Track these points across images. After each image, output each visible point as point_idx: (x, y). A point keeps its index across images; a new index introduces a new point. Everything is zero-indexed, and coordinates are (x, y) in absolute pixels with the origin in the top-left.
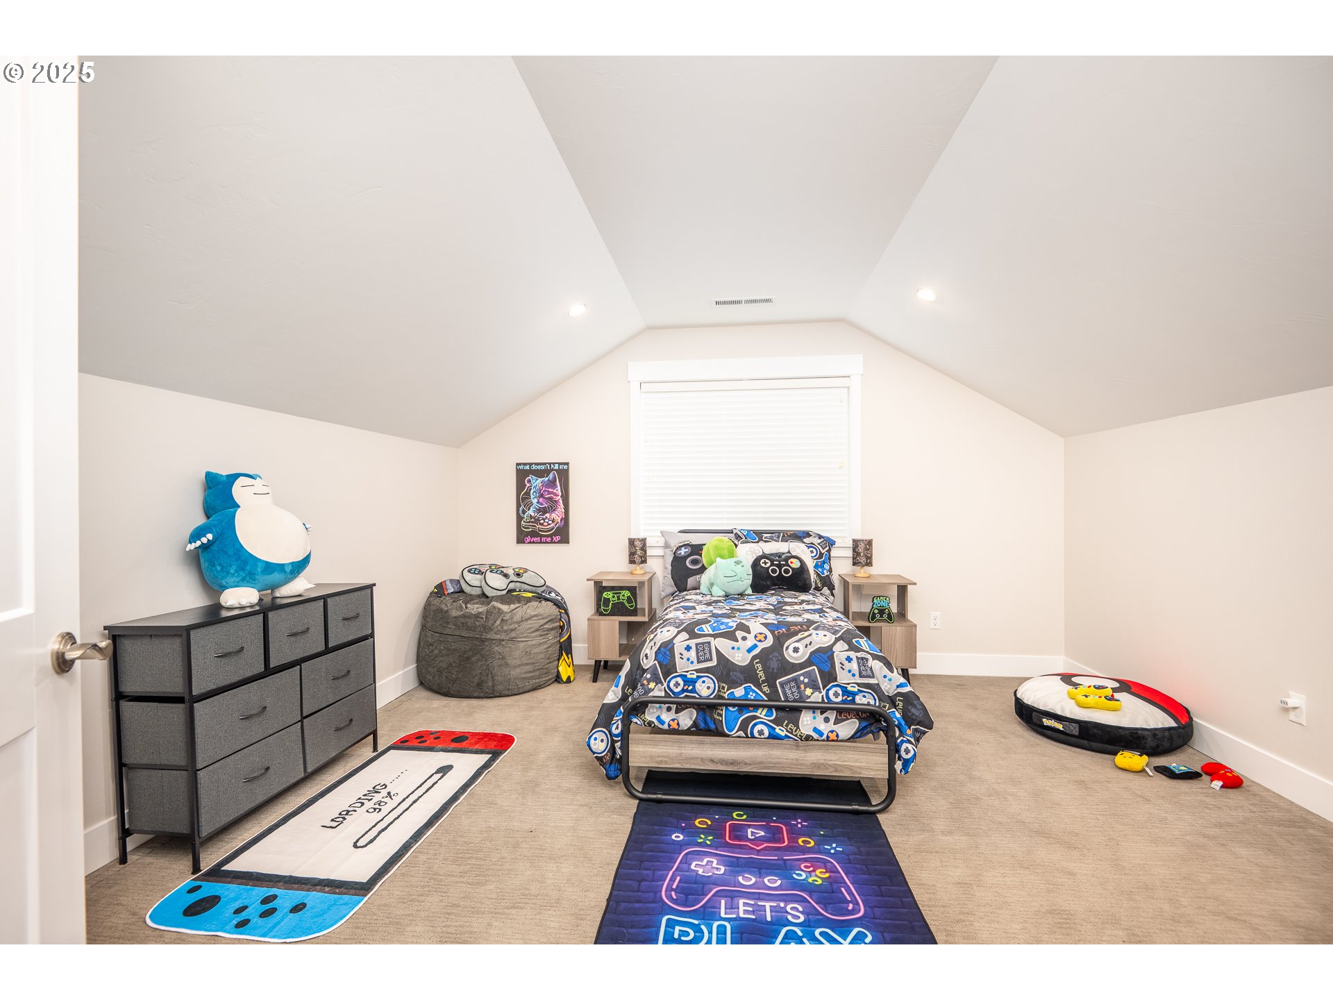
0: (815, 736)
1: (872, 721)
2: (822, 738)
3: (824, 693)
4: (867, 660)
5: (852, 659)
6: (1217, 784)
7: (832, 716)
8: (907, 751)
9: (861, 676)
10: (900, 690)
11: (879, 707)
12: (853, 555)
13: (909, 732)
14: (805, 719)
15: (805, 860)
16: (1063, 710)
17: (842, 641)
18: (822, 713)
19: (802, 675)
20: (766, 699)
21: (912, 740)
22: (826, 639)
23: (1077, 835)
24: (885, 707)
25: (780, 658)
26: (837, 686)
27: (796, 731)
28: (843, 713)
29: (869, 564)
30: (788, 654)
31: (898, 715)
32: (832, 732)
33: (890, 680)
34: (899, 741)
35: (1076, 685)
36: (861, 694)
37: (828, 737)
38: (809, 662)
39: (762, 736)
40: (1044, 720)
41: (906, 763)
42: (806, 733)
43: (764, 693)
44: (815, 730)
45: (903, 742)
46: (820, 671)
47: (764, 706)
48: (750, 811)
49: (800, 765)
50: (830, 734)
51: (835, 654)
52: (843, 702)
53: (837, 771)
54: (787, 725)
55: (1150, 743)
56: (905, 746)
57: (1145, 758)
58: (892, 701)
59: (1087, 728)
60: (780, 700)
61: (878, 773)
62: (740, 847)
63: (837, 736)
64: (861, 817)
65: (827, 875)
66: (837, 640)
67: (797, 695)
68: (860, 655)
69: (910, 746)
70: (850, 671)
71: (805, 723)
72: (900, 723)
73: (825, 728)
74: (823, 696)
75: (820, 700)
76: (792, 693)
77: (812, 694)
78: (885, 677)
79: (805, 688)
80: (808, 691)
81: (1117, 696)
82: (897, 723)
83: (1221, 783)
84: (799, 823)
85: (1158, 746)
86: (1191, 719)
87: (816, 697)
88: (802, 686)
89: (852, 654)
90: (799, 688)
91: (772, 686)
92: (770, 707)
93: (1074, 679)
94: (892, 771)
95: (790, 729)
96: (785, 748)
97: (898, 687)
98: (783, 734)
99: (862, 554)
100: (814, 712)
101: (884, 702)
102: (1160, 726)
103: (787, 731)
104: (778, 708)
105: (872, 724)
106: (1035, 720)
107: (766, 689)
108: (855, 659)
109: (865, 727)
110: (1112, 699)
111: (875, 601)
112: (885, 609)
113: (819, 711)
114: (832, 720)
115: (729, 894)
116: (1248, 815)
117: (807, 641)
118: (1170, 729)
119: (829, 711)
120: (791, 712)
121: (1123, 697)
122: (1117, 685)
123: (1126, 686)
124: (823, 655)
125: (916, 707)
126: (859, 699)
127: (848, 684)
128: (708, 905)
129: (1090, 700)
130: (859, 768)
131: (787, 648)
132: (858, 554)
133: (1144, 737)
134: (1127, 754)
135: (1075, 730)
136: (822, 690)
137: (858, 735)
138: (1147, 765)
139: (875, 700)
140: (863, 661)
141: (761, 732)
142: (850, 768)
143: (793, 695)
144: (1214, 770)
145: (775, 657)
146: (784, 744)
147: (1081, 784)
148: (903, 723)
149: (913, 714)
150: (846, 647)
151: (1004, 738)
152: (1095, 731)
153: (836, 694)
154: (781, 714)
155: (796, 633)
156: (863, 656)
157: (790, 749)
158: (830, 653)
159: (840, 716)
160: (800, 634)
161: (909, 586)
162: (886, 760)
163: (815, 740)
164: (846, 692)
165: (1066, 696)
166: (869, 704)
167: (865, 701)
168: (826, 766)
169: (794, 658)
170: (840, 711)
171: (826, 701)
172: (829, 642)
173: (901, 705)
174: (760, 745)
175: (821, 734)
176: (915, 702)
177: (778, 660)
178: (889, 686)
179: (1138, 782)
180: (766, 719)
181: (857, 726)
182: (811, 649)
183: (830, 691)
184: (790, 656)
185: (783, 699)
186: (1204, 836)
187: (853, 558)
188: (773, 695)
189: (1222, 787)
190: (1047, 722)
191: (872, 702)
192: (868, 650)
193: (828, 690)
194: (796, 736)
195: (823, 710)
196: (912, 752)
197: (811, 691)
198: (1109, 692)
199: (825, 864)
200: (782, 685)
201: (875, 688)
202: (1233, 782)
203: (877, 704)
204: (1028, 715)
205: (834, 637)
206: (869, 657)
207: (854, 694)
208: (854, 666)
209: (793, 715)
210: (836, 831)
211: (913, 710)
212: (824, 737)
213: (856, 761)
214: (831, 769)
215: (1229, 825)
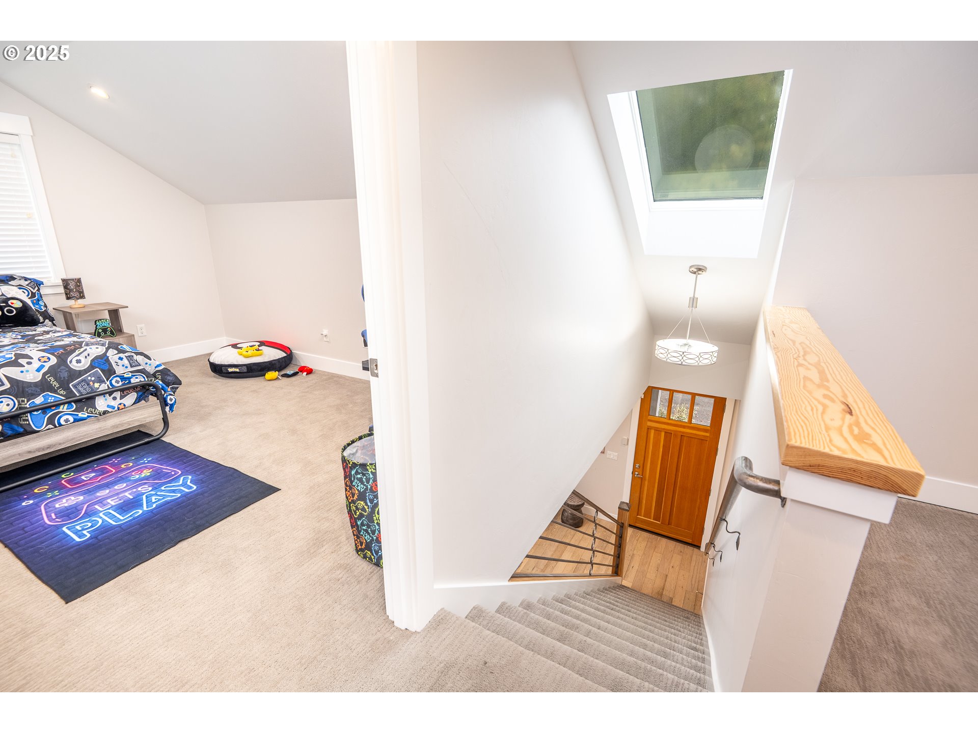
0: (110, 410)
1: (144, 391)
2: (115, 409)
3: (108, 383)
4: (133, 356)
5: (123, 358)
6: (305, 373)
7: (117, 395)
8: (171, 400)
9: (132, 366)
10: (157, 369)
11: (148, 381)
12: (65, 291)
13: (169, 389)
14: (99, 402)
15: (133, 471)
16: (237, 361)
17: (111, 349)
18: (110, 396)
19: (89, 376)
20: (64, 398)
21: (172, 393)
22: (99, 350)
23: (260, 409)
24: (151, 380)
25: (67, 369)
26: (117, 376)
27: (95, 411)
28: (124, 391)
29: (82, 296)
30: (73, 366)
31: (161, 382)
32: (120, 404)
33: (150, 365)
34: (165, 396)
35: (240, 348)
36: (134, 377)
37: (118, 408)
38: (92, 367)
39: (69, 423)
40: (229, 369)
41: (172, 407)
42: (103, 410)
43: (61, 395)
44: (108, 406)
45: (167, 396)
46: (102, 370)
47: (64, 404)
48: (74, 470)
49: (104, 430)
50: (119, 406)
51: (109, 358)
52: (123, 385)
53: (130, 425)
54: (87, 410)
55: (278, 365)
56: (169, 397)
57: (277, 372)
58: (154, 375)
59: (251, 367)
60: (76, 396)
61: (156, 417)
62: (83, 485)
63: (124, 405)
64: (152, 444)
65: (151, 470)
66: (107, 349)
67: (89, 390)
68: (127, 354)
69: (172, 397)
70: (123, 366)
71: (100, 404)
72: (163, 387)
73: (115, 404)
74: (108, 385)
75: (107, 388)
76: (85, 389)
77: (100, 386)
78: (146, 364)
79: (94, 384)
80: (97, 385)
81: (260, 348)
82: (161, 387)
83: (306, 373)
84: (115, 460)
85: (281, 366)
86: (291, 351)
87: (104, 387)
88: (91, 383)
89: (122, 355)
90: (88, 384)
91: (67, 389)
92: (69, 403)
93: (238, 346)
94: (164, 413)
95: (90, 411)
96: (89, 424)
97: (156, 367)
98: (86, 416)
99: (74, 290)
100: (104, 397)
101: (150, 378)
102: (280, 357)
103: (88, 413)
104: (75, 402)
105: (145, 392)
106: (224, 371)
107: (62, 392)
108: (125, 358)
109: (141, 396)
110: (258, 350)
111: (98, 323)
112: (107, 328)
113: (108, 395)
114: (118, 398)
115: (99, 502)
116: (316, 381)
117: (85, 353)
118: (284, 357)
119: (115, 393)
120: (87, 401)
121: (263, 348)
122: (259, 344)
123: (262, 343)
124: (101, 360)
125: (169, 375)
126: (133, 381)
127: (124, 373)
128: (88, 511)
129: (250, 353)
130: (144, 418)
131: (71, 362)
132: (71, 290)
133: (275, 364)
134: (270, 373)
135: (245, 369)
136: (106, 382)
137: (137, 401)
138: (278, 375)
139: (144, 378)
140: (129, 358)
141: (67, 421)
142: (138, 420)
143: (86, 390)
144: (303, 369)
145: (63, 369)
146: (88, 422)
147: (254, 391)
148: (165, 386)
149: (169, 380)
150: (116, 352)
151: (210, 385)
152: (254, 367)
153: (117, 382)
154: (79, 404)
155: (74, 351)
156: (129, 355)
157: (93, 423)
158: (106, 358)
159: (123, 393)
160: (77, 351)
161: (120, 309)
162: (160, 408)
163: (110, 412)
164: (122, 378)
165: (237, 355)
166: (141, 381)
167: (138, 380)
168: (122, 425)
169: (79, 367)
170: (122, 390)
171: (111, 387)
172: (102, 351)
173: (160, 377)
174: (69, 428)
175: (114, 408)
176: (169, 373)
177: (67, 371)
178: (150, 369)
179: (276, 383)
180: (69, 412)
181: (136, 396)
182: (90, 359)
183: (112, 381)
184: (74, 366)
185: (78, 395)
186: (304, 392)
187: (66, 294)
188: (70, 394)
189: (307, 374)
190: (230, 370)
191: (143, 380)
192: (131, 350)
193: (111, 381)
194: (96, 414)
195: (110, 393)
196: (174, 400)
197: (99, 384)
198: (256, 347)
199: (146, 467)
200: (75, 386)
201: (143, 371)
202: (310, 371)
203: (147, 380)
204: (219, 370)
205: (104, 347)
206: (133, 354)
207: (129, 378)
208: (126, 362)
209: (89, 402)
210: (141, 454)
211: (169, 378)
212: (116, 408)
213: (142, 415)
214: (126, 425)
215: (311, 386)
